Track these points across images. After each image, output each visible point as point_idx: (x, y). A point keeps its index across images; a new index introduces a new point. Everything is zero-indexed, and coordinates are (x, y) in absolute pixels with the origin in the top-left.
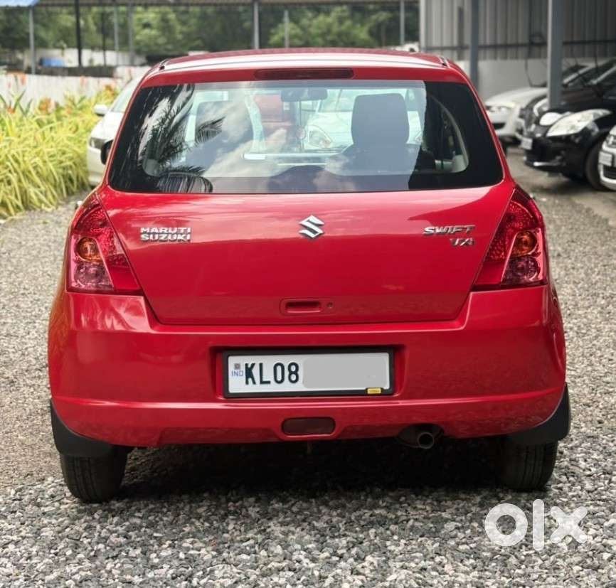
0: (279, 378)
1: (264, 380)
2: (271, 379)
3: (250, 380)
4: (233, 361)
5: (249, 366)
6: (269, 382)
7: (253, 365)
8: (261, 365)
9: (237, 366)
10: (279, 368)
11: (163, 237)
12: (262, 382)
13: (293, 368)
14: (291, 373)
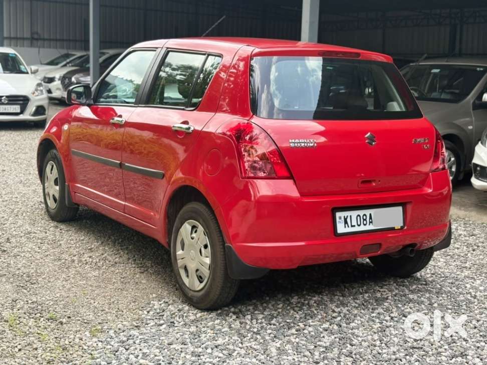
0: (359, 223)
1: (353, 224)
2: (356, 224)
3: (346, 225)
4: (338, 214)
5: (346, 217)
6: (354, 226)
7: (347, 217)
8: (351, 216)
9: (340, 218)
10: (359, 217)
11: (303, 144)
12: (352, 226)
13: (365, 218)
14: (364, 220)
